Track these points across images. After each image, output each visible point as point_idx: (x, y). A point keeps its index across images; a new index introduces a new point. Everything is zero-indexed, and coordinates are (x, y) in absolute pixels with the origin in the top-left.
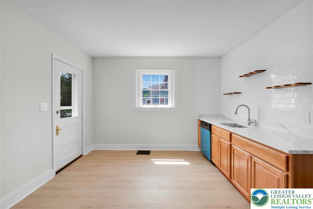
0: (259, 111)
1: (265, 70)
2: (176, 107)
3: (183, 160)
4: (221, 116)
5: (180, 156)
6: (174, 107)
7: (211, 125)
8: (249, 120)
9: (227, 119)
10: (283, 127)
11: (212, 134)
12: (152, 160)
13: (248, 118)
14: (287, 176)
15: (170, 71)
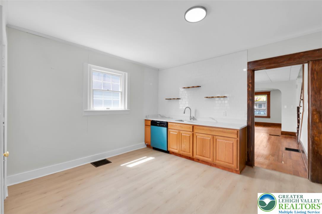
0: (196, 111)
1: (200, 87)
2: (129, 110)
3: (146, 157)
4: (159, 116)
5: (139, 155)
6: (126, 109)
7: (167, 123)
8: (191, 117)
9: (166, 118)
10: (213, 119)
11: (169, 130)
12: (122, 165)
13: (190, 116)
14: (237, 140)
15: (123, 73)
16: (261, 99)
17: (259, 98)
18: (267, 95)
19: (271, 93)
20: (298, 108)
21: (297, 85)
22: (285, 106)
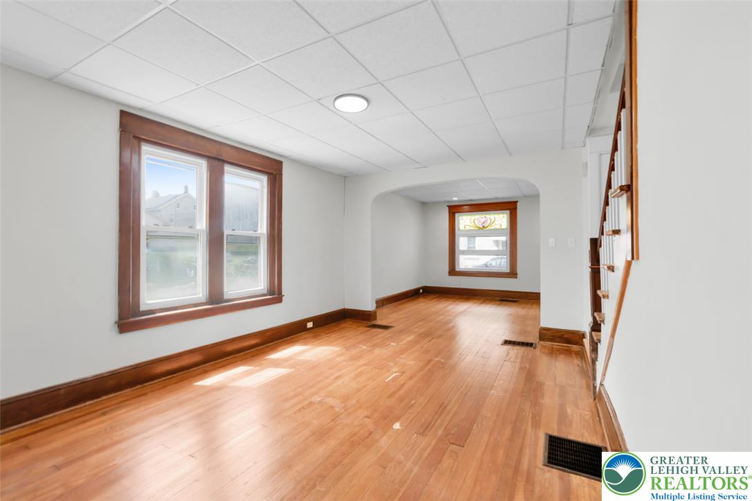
16: (495, 222)
17: (489, 221)
18: (508, 211)
19: (518, 204)
20: (595, 244)
21: (587, 163)
22: (551, 240)
